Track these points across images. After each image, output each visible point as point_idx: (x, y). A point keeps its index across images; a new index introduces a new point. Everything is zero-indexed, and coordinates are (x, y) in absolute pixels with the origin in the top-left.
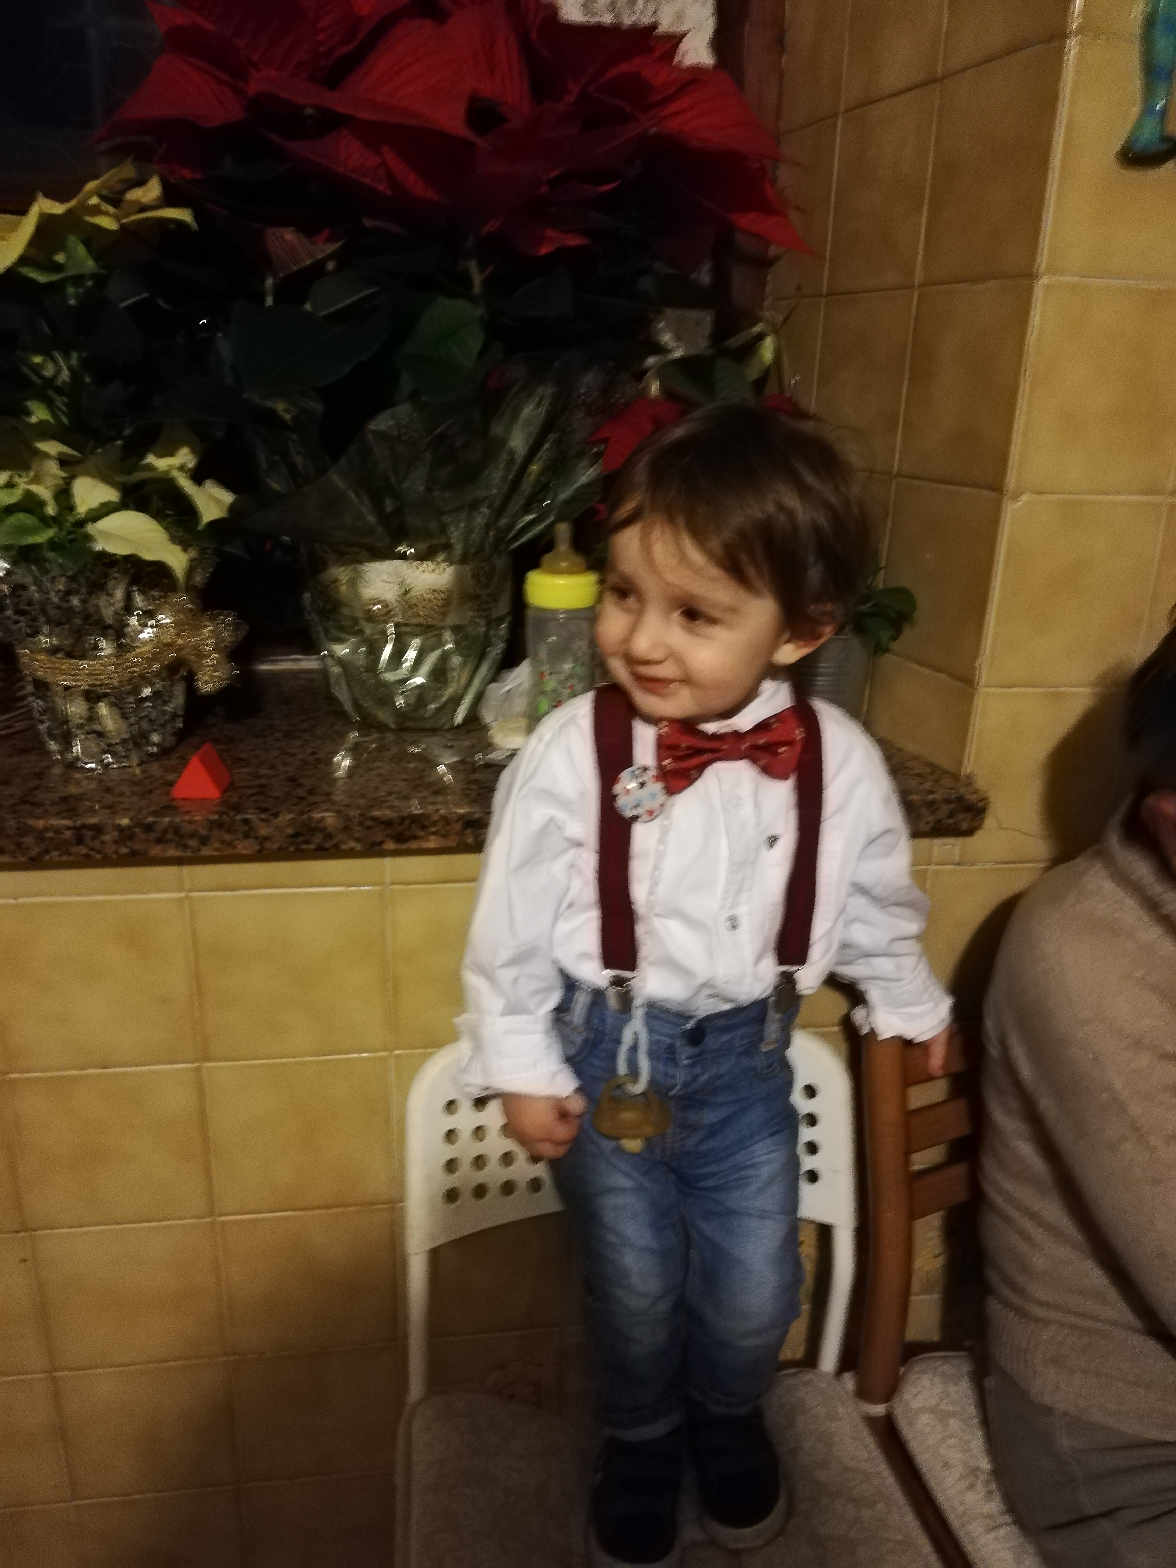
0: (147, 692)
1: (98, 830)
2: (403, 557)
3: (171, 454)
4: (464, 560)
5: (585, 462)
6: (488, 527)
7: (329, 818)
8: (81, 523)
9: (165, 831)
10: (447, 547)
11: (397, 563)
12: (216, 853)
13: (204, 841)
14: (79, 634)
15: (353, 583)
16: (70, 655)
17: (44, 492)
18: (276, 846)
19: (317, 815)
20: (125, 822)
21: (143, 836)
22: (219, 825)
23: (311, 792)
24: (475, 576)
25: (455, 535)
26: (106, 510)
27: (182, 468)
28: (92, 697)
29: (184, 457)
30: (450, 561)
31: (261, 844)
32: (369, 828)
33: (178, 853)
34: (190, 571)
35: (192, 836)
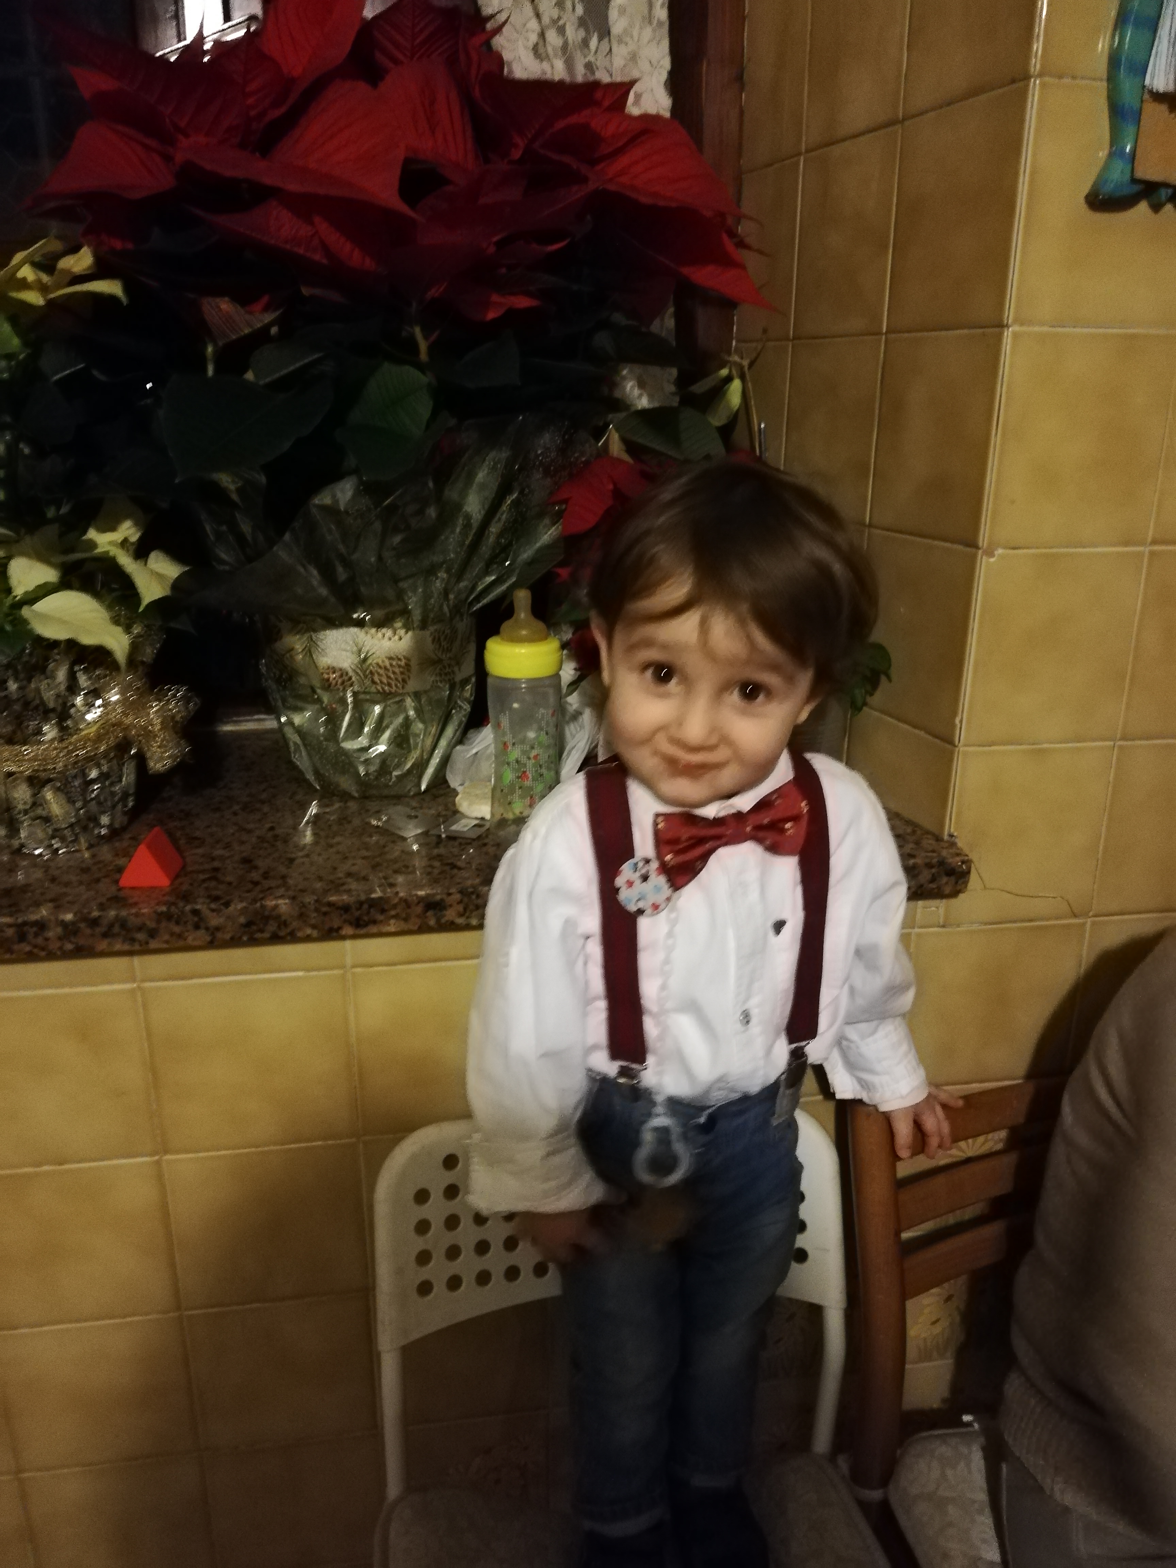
1: (41, 926)
2: (360, 624)
3: (113, 529)
5: (547, 521)
6: (446, 593)
7: (283, 905)
8: (19, 605)
9: (111, 926)
10: (405, 613)
11: (354, 630)
12: (165, 946)
13: (153, 934)
15: (309, 652)
18: (228, 936)
19: (270, 903)
20: (69, 917)
21: (88, 931)
22: (168, 917)
23: (266, 876)
24: (436, 640)
25: (413, 602)
26: (44, 591)
27: (124, 543)
28: (36, 782)
29: (128, 530)
30: (407, 627)
31: (213, 934)
32: (325, 914)
33: (126, 947)
34: (134, 647)
35: (140, 929)
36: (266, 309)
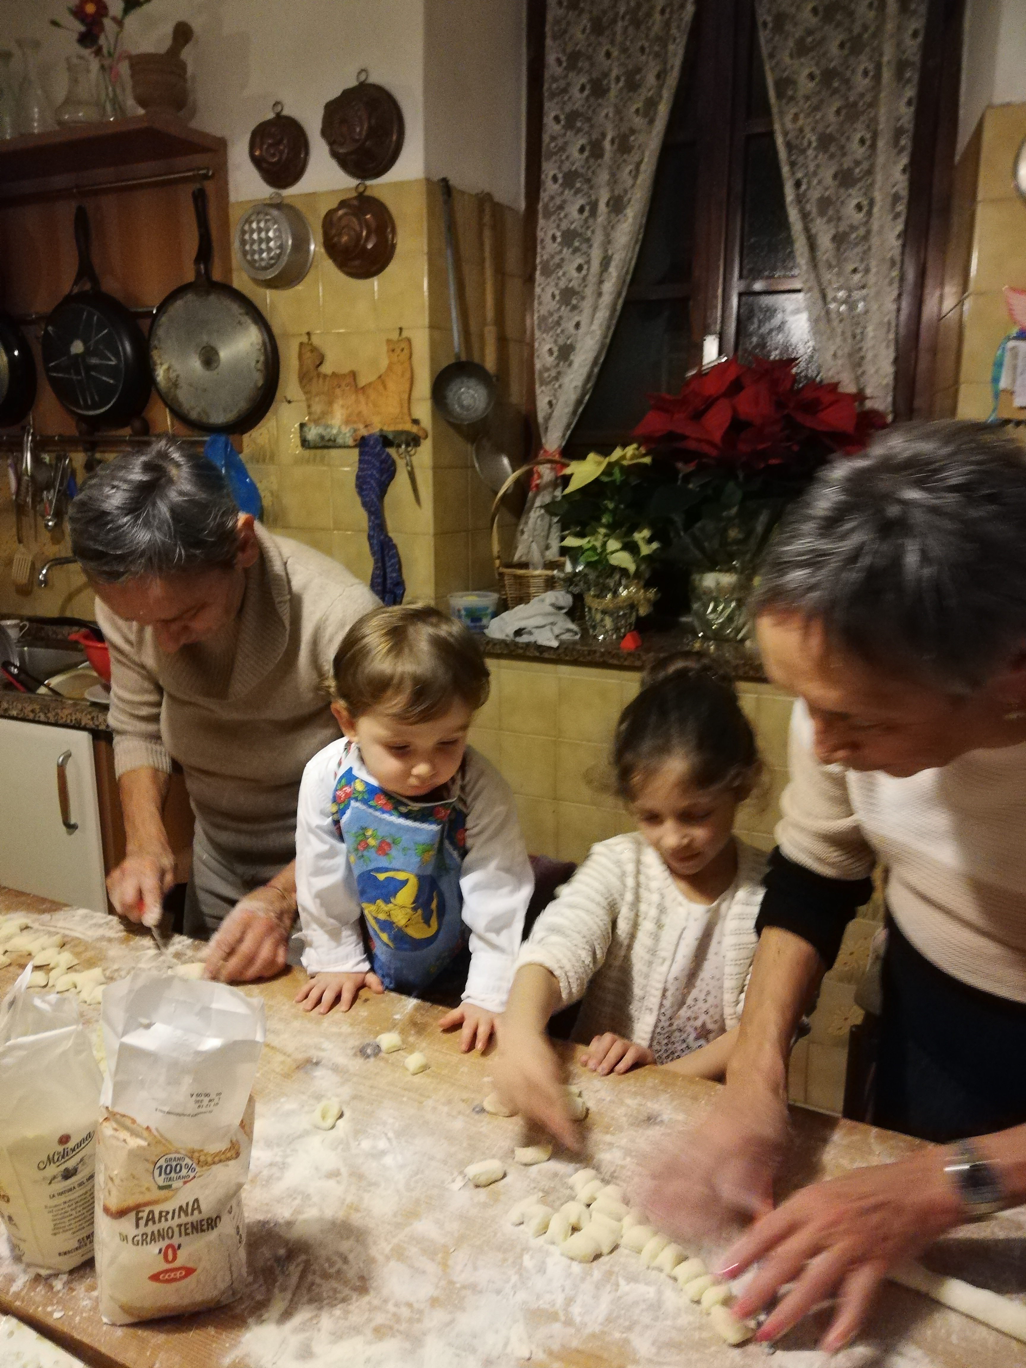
0: (621, 613)
14: (602, 591)
17: (598, 544)
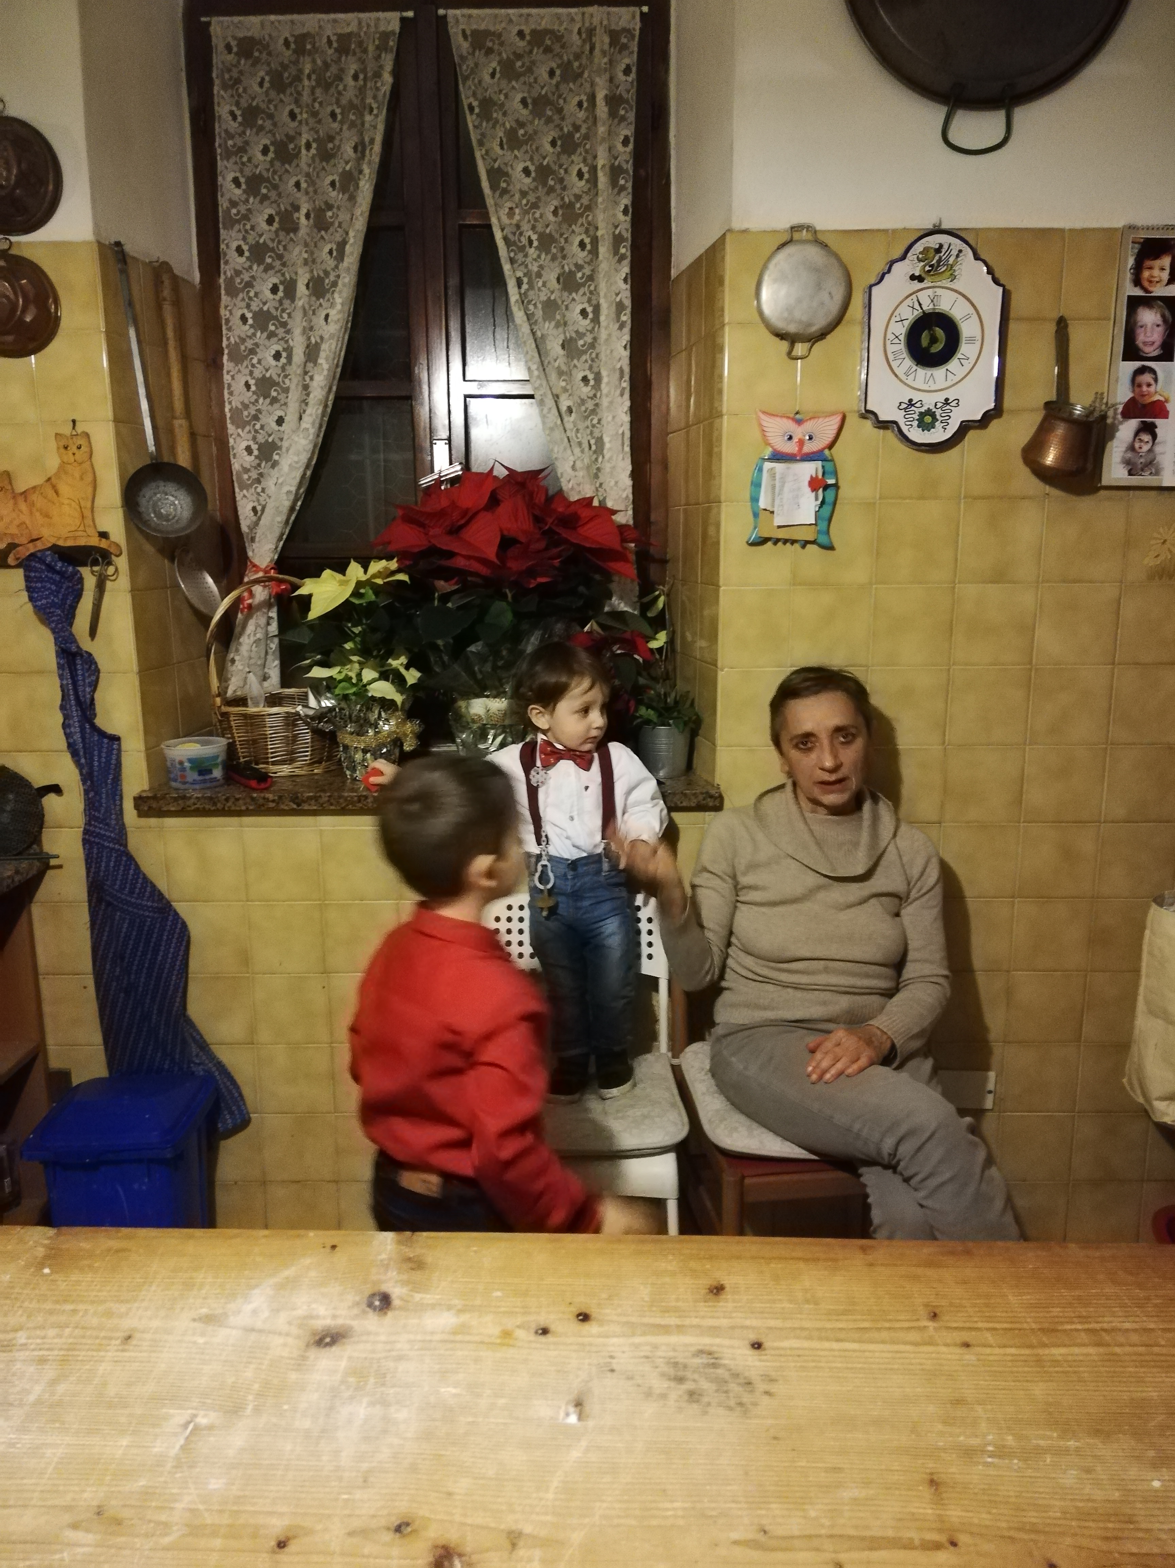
0: (384, 750)
2: (487, 697)
4: (512, 698)
8: (365, 686)
10: (504, 692)
11: (484, 699)
14: (361, 726)
15: (467, 708)
16: (358, 735)
17: (353, 674)
26: (374, 680)
27: (402, 664)
28: (365, 751)
29: (403, 660)
34: (403, 703)
36: (456, 584)
